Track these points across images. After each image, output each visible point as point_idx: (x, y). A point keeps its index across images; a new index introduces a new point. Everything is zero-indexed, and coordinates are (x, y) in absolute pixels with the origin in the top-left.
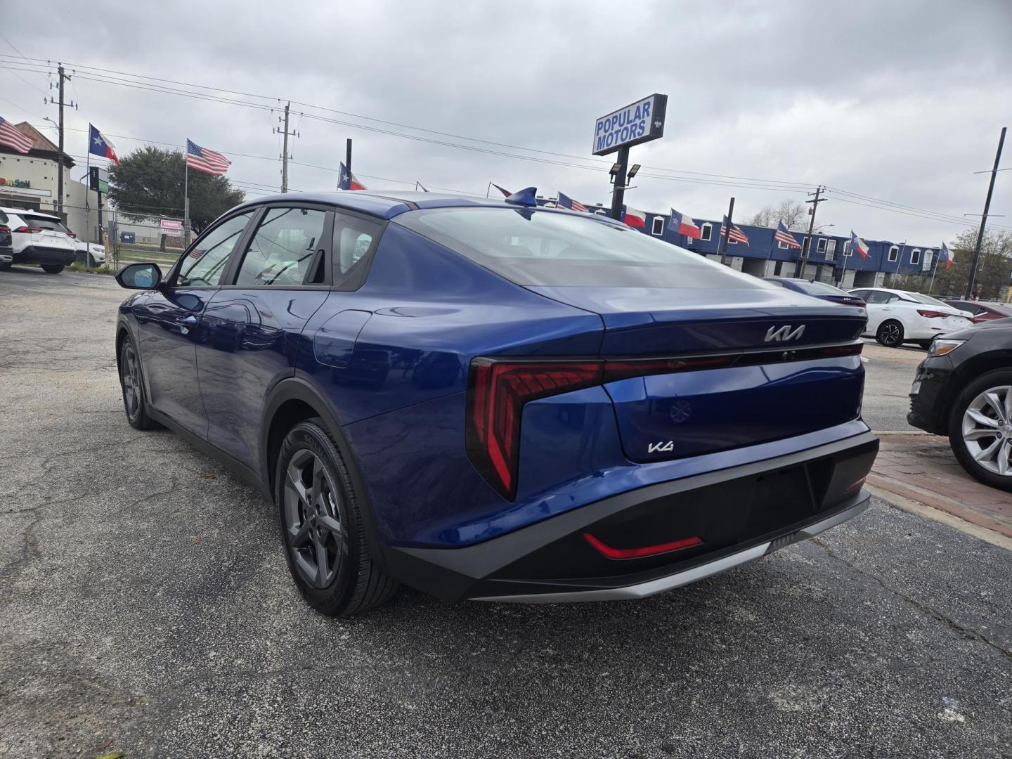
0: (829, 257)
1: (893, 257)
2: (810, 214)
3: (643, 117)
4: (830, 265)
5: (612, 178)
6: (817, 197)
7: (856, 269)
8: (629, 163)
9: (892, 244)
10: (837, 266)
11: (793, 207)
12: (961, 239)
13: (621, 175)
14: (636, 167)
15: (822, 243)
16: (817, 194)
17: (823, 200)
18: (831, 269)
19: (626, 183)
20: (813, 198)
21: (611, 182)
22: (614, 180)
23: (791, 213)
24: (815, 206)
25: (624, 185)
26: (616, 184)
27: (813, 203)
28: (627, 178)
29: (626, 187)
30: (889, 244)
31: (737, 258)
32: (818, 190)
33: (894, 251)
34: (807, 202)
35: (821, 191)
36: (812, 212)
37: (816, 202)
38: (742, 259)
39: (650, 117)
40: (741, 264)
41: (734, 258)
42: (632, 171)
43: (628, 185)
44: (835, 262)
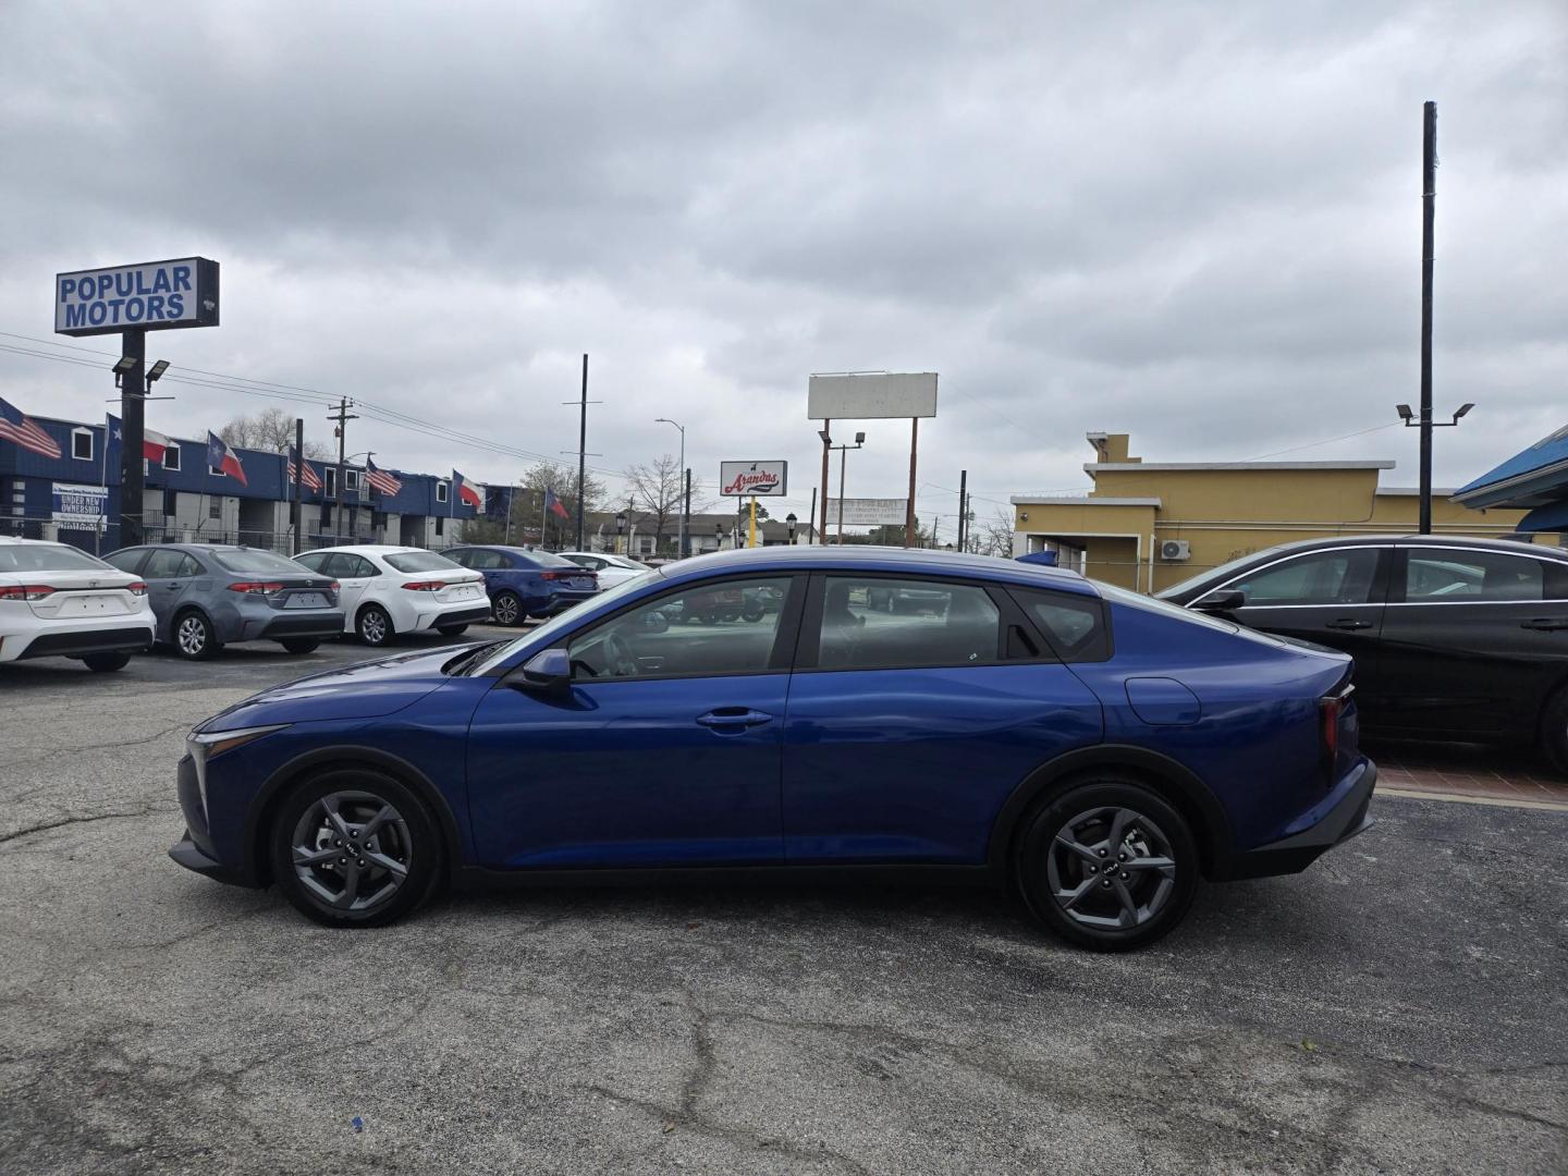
0: (364, 497)
1: (442, 497)
2: (337, 435)
3: (177, 288)
4: (368, 508)
5: (117, 379)
6: (343, 413)
7: (402, 513)
8: (146, 359)
9: (439, 480)
10: (377, 509)
11: (281, 420)
12: (531, 475)
13: (134, 377)
14: (162, 366)
15: (352, 478)
16: (343, 408)
17: (353, 417)
18: (369, 514)
19: (146, 390)
20: (338, 413)
21: (117, 386)
22: (120, 383)
23: (279, 428)
24: (343, 424)
25: (142, 392)
26: (126, 390)
27: (338, 421)
28: (146, 380)
29: (146, 396)
30: (435, 480)
31: (230, 499)
32: (343, 402)
33: (442, 487)
34: (329, 418)
35: (347, 404)
36: (340, 433)
37: (342, 418)
38: (237, 500)
39: (194, 292)
40: (238, 507)
41: (224, 498)
42: (156, 371)
43: (149, 392)
44: (373, 503)
